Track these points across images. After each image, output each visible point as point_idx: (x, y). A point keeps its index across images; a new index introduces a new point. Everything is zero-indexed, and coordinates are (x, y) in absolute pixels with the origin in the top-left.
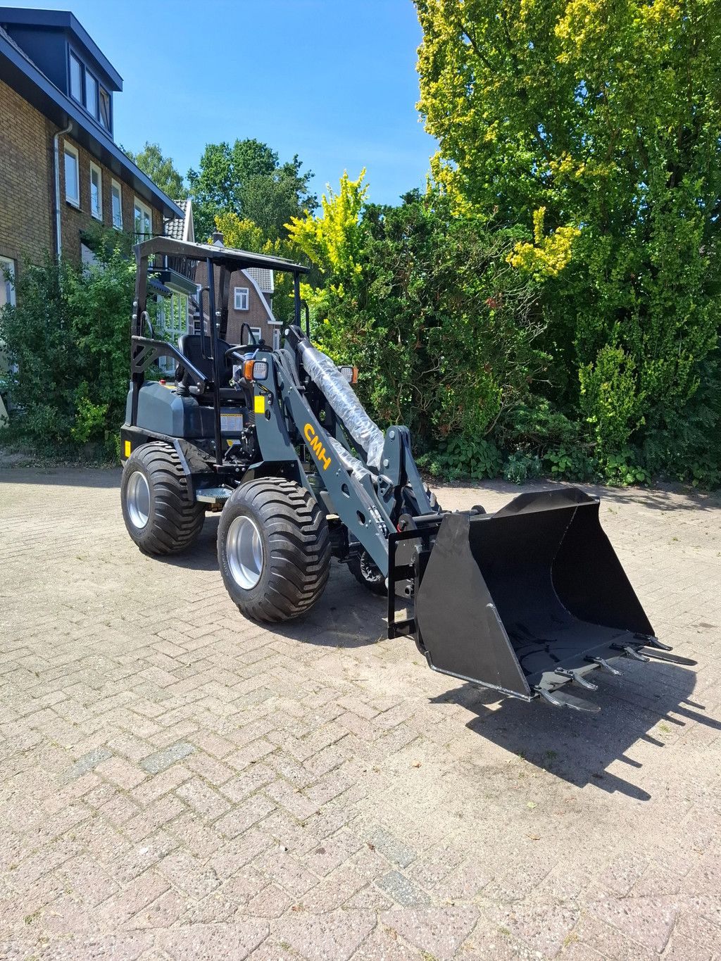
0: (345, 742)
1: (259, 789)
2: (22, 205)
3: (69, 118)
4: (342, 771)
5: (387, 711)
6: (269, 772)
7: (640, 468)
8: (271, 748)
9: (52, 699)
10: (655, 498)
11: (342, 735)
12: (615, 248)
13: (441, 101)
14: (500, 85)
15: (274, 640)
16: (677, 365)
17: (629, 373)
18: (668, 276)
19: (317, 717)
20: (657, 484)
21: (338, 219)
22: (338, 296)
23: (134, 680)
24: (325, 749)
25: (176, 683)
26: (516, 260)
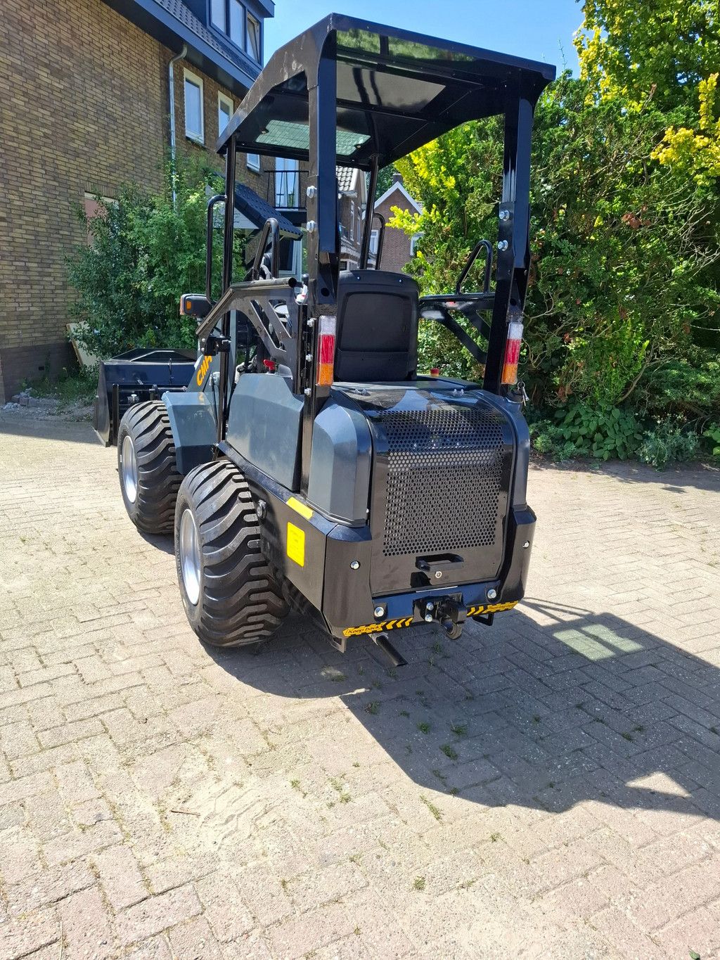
2: (128, 140)
3: (182, 40)
22: (430, 221)
26: (665, 156)
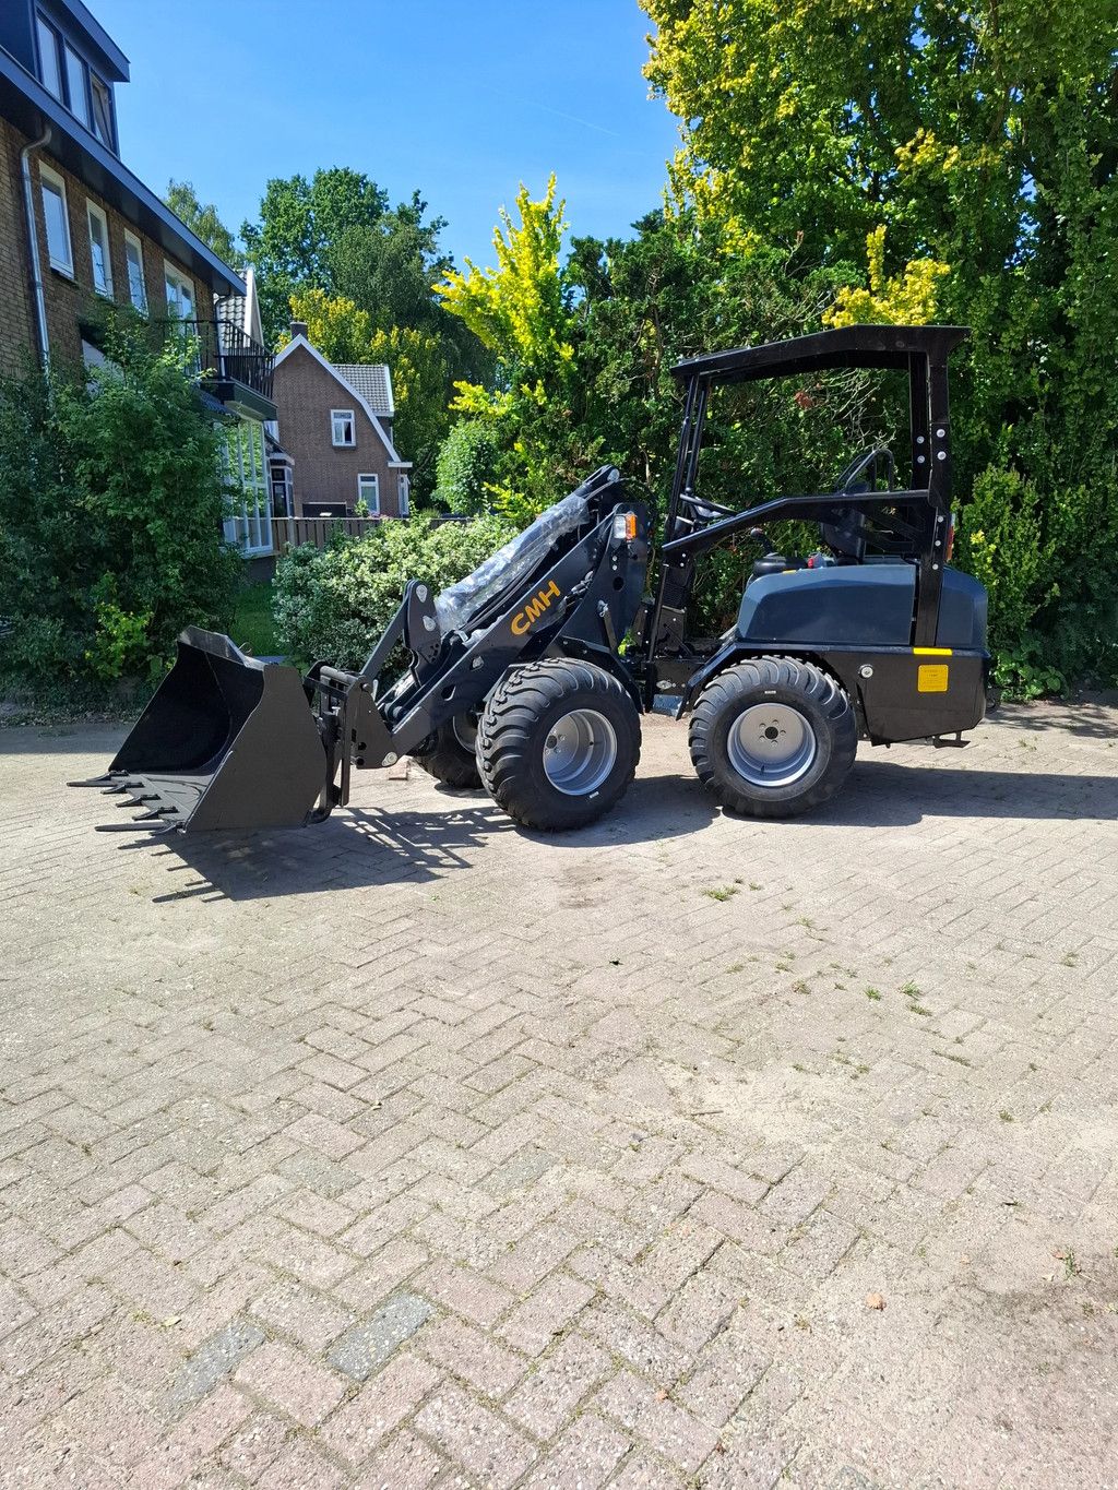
0: (721, 1261)
1: (584, 1399)
3: (45, 119)
4: (737, 1332)
5: (780, 1181)
6: (596, 1354)
7: (1052, 670)
8: (586, 1293)
9: (121, 1206)
10: (1083, 718)
11: (713, 1244)
12: (1005, 296)
13: (695, 52)
14: (806, 13)
15: (524, 1037)
16: (1105, 492)
17: (1029, 511)
18: (1096, 340)
19: (653, 1209)
20: (1080, 694)
21: (526, 267)
22: (535, 402)
23: (279, 1147)
24: (689, 1284)
25: (360, 1148)
26: (841, 320)
